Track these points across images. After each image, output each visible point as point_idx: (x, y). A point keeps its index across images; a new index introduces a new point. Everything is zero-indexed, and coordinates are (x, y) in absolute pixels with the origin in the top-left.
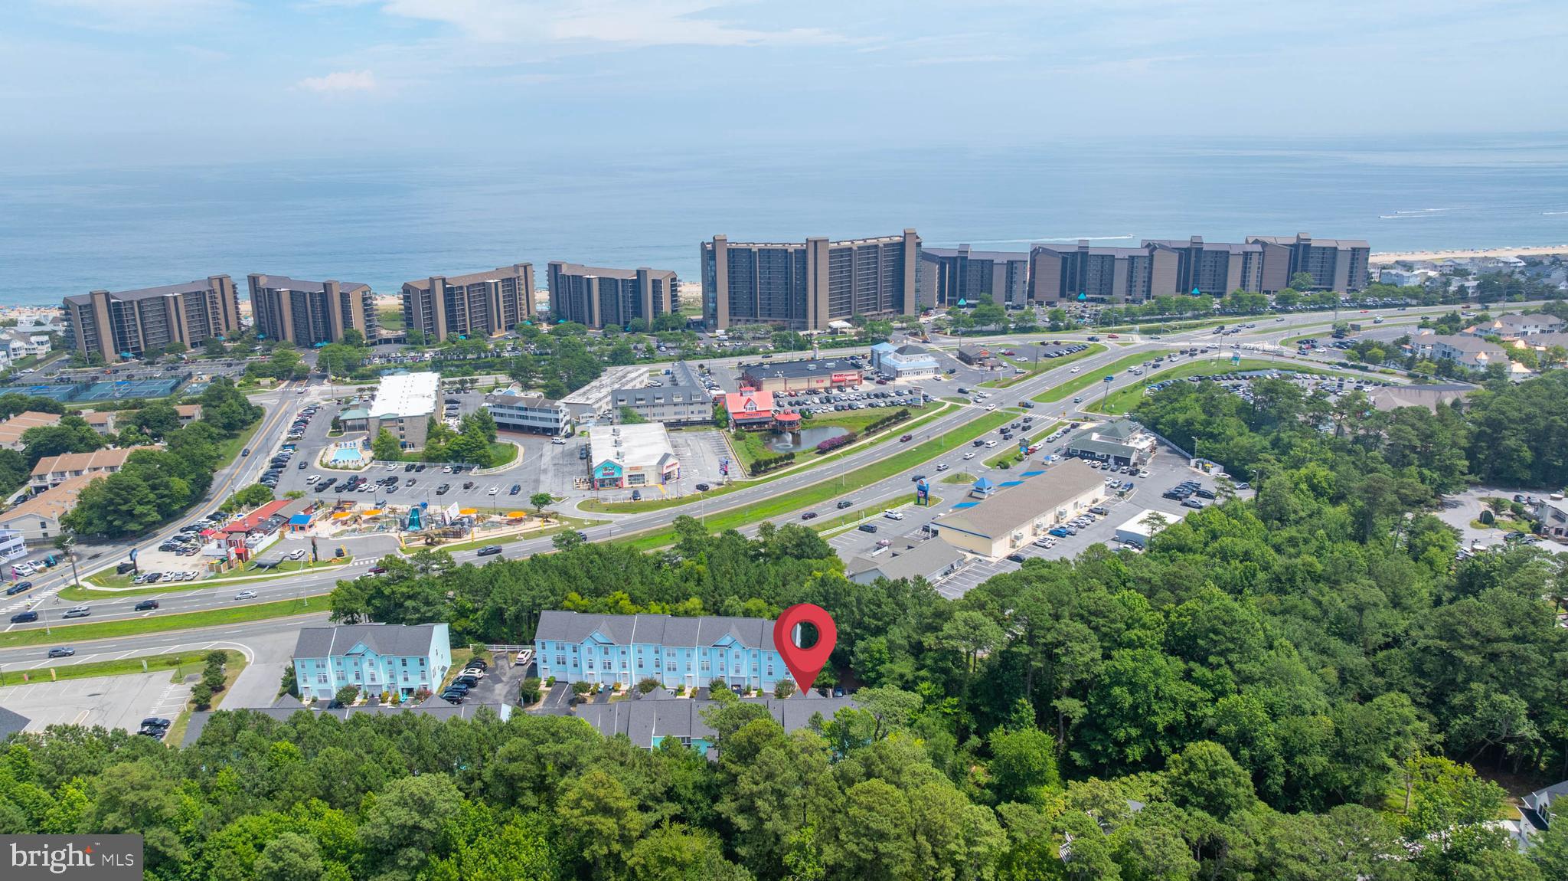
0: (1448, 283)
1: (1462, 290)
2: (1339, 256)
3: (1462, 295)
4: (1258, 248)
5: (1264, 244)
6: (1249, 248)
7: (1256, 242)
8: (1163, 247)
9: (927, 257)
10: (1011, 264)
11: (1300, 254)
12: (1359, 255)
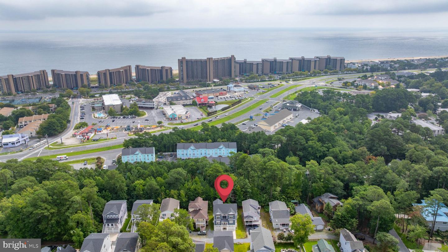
0: (363, 68)
1: (367, 69)
2: (337, 60)
3: (367, 71)
4: (318, 59)
5: (319, 58)
6: (316, 59)
7: (317, 58)
8: (295, 59)
9: (237, 63)
10: (258, 64)
11: (328, 60)
12: (342, 60)
